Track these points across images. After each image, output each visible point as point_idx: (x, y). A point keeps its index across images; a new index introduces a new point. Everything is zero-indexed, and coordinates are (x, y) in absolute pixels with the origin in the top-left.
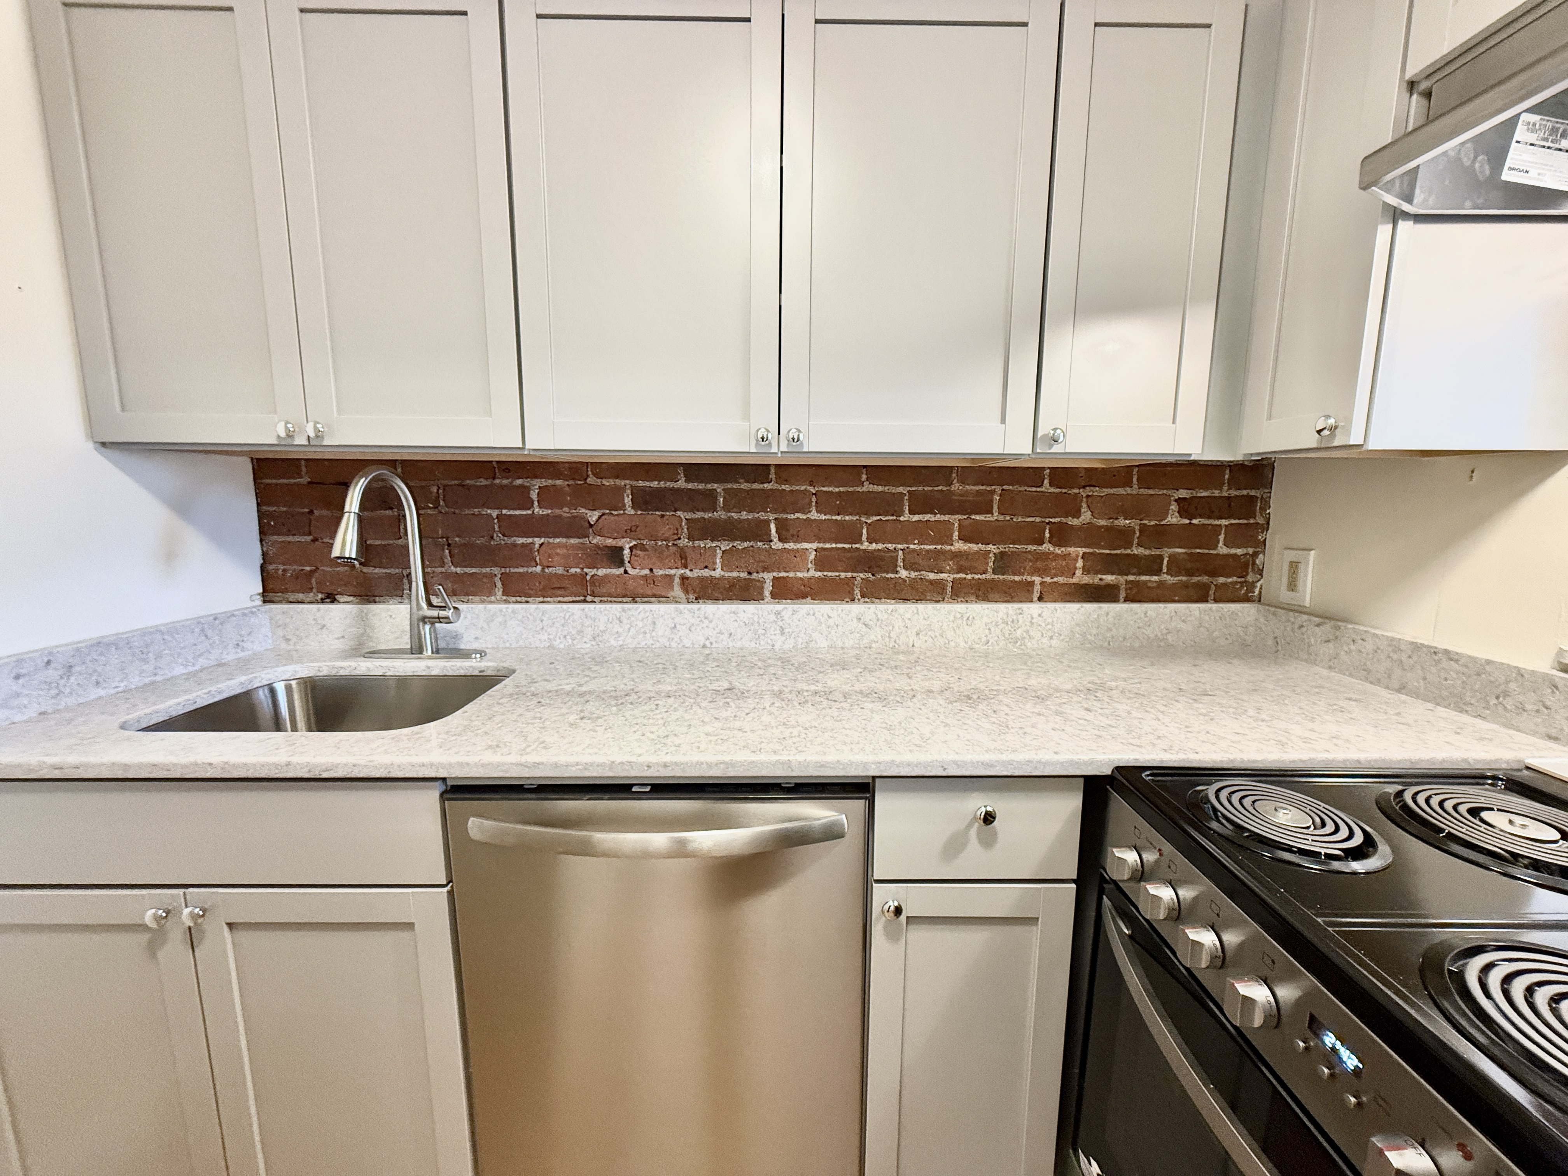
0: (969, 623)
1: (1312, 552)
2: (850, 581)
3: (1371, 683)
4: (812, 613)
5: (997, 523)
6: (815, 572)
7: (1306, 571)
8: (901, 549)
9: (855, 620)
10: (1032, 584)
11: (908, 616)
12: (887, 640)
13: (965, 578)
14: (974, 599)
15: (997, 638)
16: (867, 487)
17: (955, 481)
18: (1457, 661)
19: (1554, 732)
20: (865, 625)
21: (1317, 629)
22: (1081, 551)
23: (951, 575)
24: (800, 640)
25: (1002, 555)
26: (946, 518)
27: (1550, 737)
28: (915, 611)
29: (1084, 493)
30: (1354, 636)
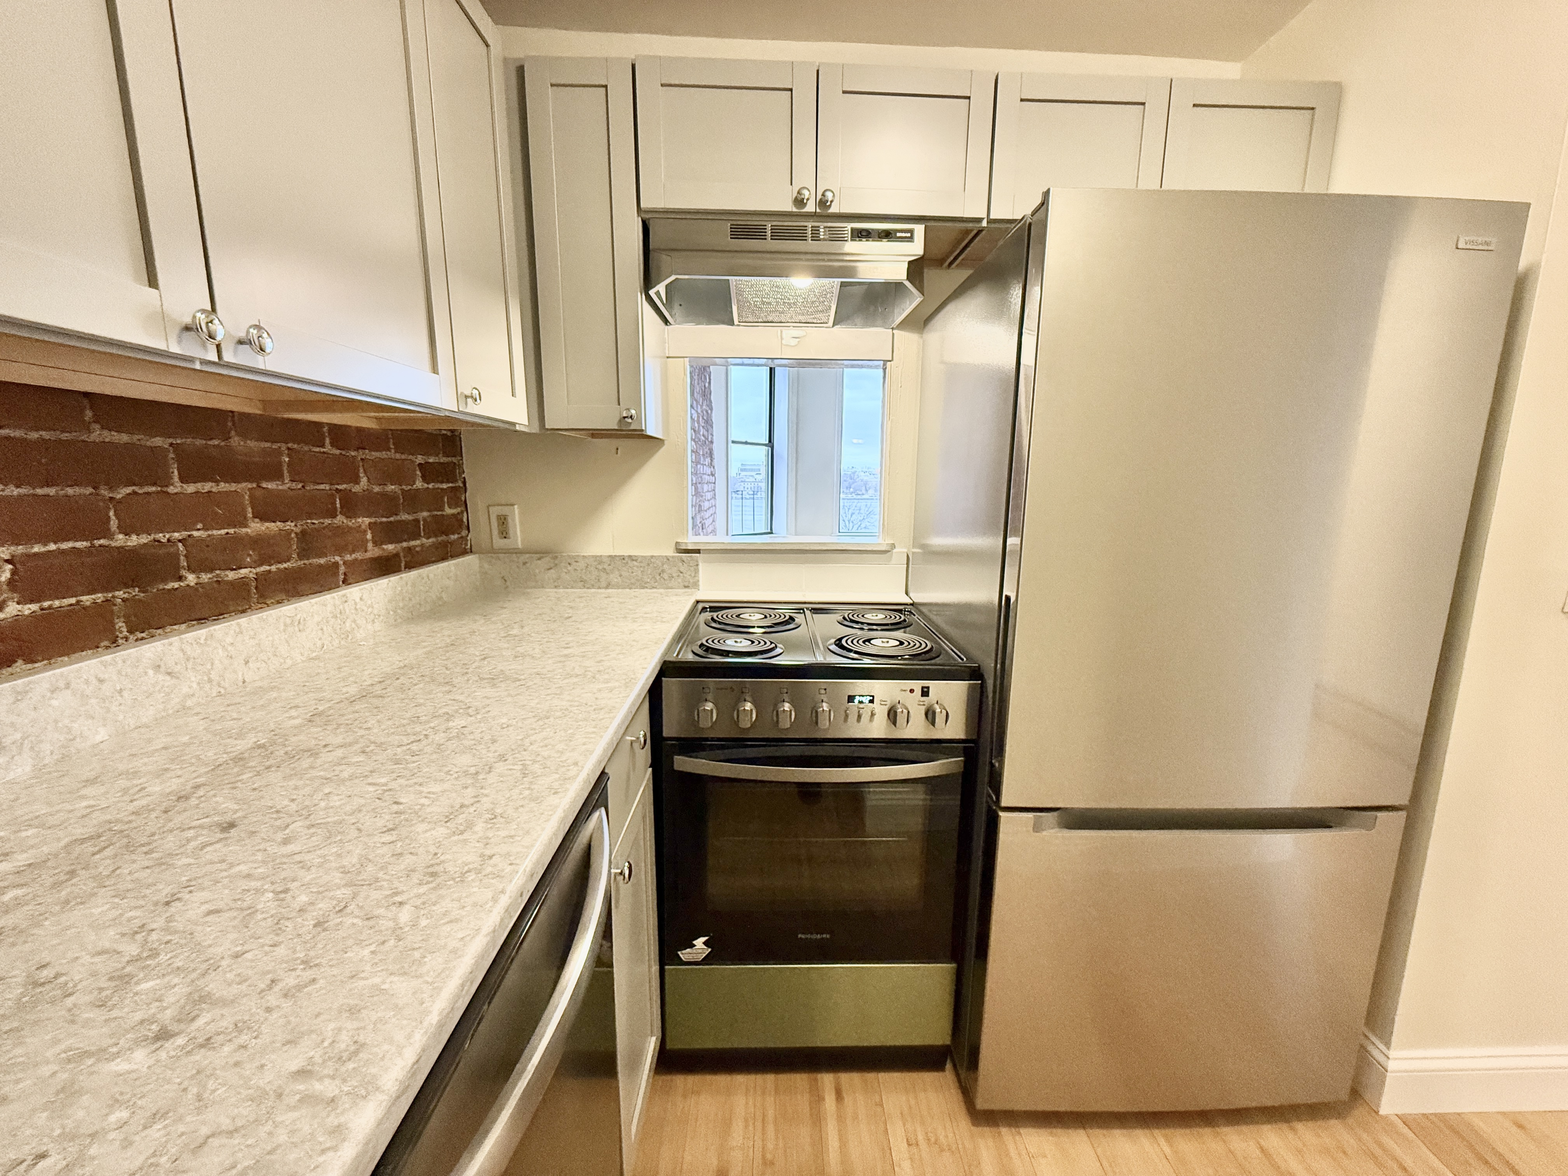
0: (301, 627)
1: (516, 507)
2: (104, 611)
3: (588, 588)
4: (61, 684)
5: (291, 493)
6: (19, 607)
7: (514, 520)
8: (180, 541)
9: (151, 672)
10: (336, 564)
11: (229, 640)
12: (207, 686)
13: (270, 571)
14: (284, 597)
15: (330, 639)
16: (98, 434)
17: (233, 433)
18: (636, 561)
19: (686, 584)
20: (169, 674)
21: (539, 562)
22: (367, 520)
23: (253, 570)
24: (46, 747)
25: (303, 535)
26: (233, 487)
27: (686, 587)
28: (238, 630)
29: (360, 455)
30: (569, 561)
